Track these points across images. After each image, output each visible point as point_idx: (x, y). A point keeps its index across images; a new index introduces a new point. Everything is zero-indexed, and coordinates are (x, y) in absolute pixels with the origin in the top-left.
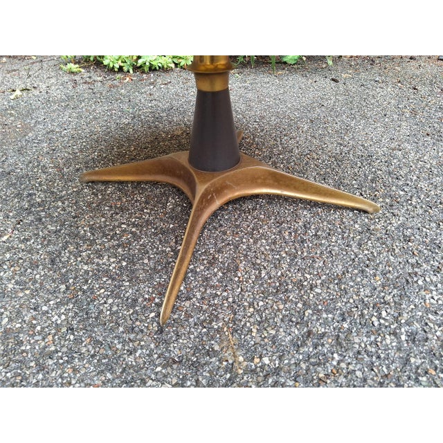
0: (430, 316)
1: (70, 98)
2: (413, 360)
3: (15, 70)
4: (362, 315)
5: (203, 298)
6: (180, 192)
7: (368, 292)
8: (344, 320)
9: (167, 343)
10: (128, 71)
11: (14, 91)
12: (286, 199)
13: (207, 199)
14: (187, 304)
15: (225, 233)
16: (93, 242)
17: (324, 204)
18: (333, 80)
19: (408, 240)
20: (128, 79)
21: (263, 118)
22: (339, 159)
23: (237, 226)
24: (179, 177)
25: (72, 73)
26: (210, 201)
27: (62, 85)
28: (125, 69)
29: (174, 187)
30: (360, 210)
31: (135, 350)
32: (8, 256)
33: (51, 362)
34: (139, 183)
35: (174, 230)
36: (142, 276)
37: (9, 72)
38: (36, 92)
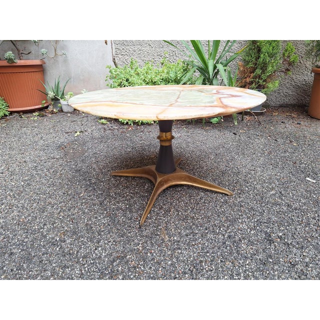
0: (239, 231)
1: (103, 137)
2: (227, 243)
3: (75, 121)
4: (214, 229)
5: (156, 219)
6: (151, 182)
7: (218, 222)
8: (206, 230)
9: (142, 231)
10: (131, 124)
11: (76, 132)
12: (195, 187)
13: (161, 184)
14: (150, 220)
15: (167, 199)
16: (115, 198)
17: (211, 191)
18: (234, 133)
19: (241, 206)
20: (130, 129)
21: (194, 152)
22: (223, 173)
23: (173, 197)
24: (151, 175)
25: (103, 124)
26: (162, 185)
27: (98, 130)
28: (129, 123)
29: (149, 179)
30: (225, 194)
31: (131, 232)
32: (84, 201)
33: (102, 233)
34: (134, 177)
35: (147, 196)
36: (134, 210)
37: (72, 122)
38: (87, 134)
